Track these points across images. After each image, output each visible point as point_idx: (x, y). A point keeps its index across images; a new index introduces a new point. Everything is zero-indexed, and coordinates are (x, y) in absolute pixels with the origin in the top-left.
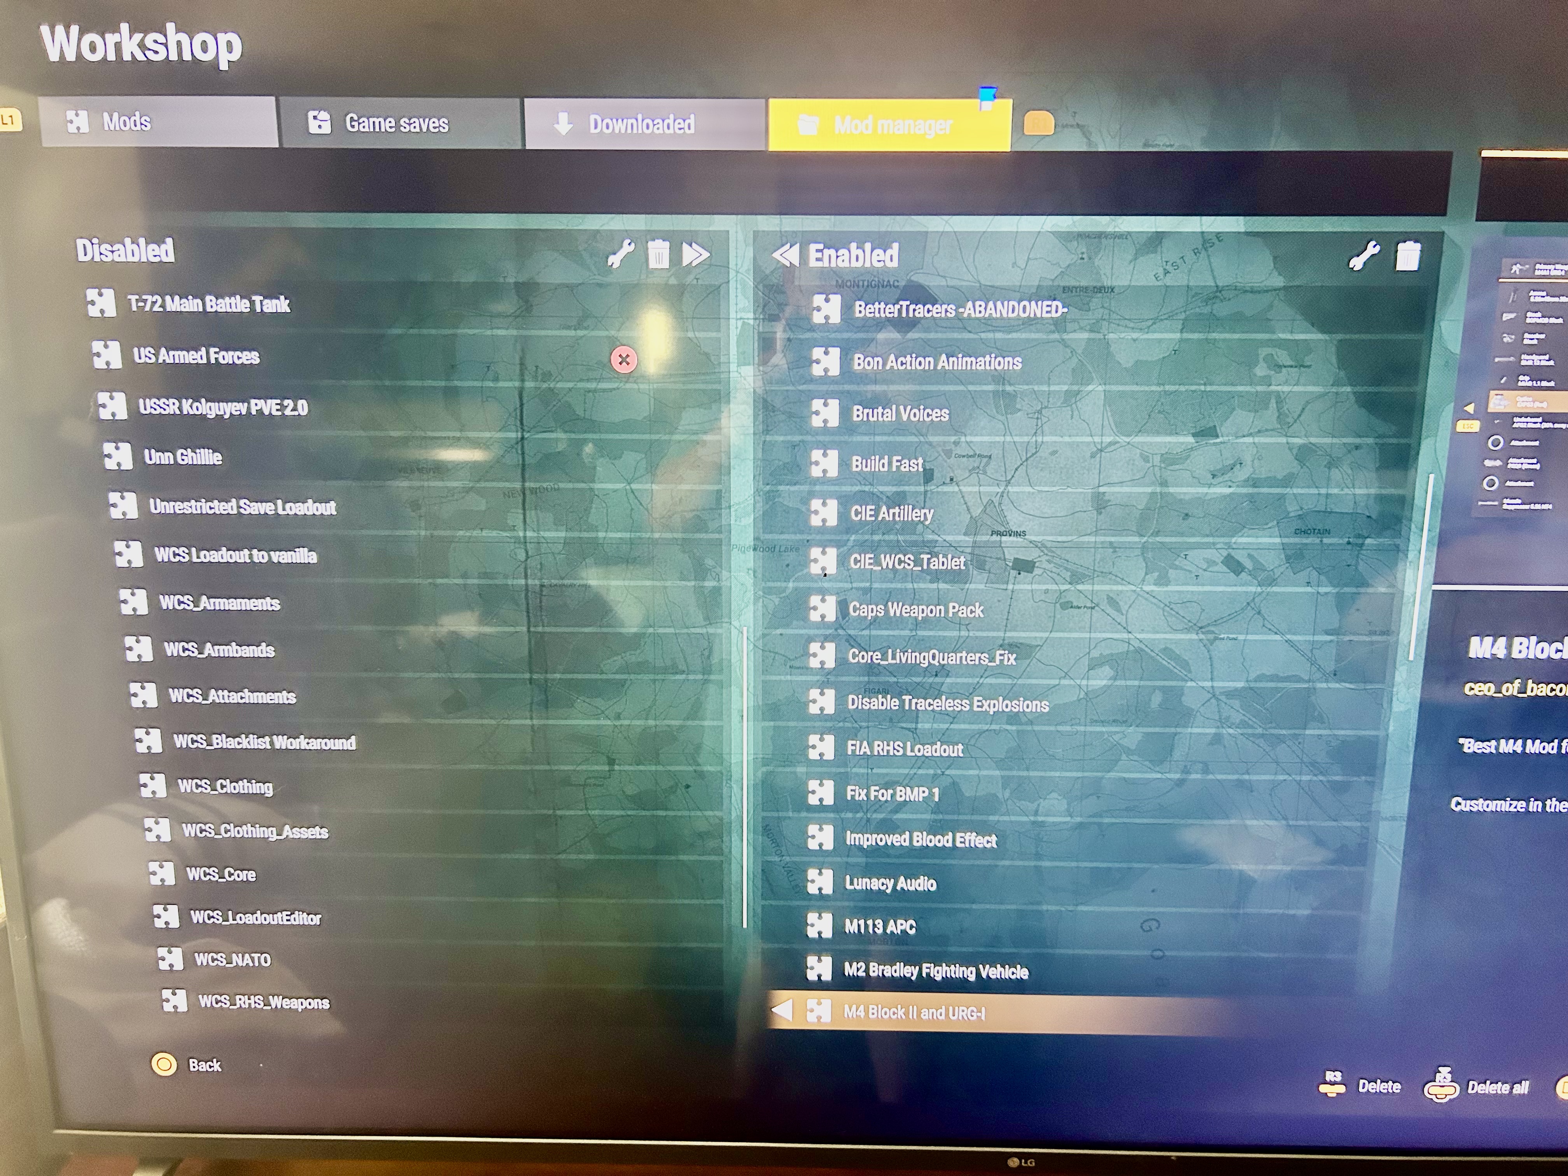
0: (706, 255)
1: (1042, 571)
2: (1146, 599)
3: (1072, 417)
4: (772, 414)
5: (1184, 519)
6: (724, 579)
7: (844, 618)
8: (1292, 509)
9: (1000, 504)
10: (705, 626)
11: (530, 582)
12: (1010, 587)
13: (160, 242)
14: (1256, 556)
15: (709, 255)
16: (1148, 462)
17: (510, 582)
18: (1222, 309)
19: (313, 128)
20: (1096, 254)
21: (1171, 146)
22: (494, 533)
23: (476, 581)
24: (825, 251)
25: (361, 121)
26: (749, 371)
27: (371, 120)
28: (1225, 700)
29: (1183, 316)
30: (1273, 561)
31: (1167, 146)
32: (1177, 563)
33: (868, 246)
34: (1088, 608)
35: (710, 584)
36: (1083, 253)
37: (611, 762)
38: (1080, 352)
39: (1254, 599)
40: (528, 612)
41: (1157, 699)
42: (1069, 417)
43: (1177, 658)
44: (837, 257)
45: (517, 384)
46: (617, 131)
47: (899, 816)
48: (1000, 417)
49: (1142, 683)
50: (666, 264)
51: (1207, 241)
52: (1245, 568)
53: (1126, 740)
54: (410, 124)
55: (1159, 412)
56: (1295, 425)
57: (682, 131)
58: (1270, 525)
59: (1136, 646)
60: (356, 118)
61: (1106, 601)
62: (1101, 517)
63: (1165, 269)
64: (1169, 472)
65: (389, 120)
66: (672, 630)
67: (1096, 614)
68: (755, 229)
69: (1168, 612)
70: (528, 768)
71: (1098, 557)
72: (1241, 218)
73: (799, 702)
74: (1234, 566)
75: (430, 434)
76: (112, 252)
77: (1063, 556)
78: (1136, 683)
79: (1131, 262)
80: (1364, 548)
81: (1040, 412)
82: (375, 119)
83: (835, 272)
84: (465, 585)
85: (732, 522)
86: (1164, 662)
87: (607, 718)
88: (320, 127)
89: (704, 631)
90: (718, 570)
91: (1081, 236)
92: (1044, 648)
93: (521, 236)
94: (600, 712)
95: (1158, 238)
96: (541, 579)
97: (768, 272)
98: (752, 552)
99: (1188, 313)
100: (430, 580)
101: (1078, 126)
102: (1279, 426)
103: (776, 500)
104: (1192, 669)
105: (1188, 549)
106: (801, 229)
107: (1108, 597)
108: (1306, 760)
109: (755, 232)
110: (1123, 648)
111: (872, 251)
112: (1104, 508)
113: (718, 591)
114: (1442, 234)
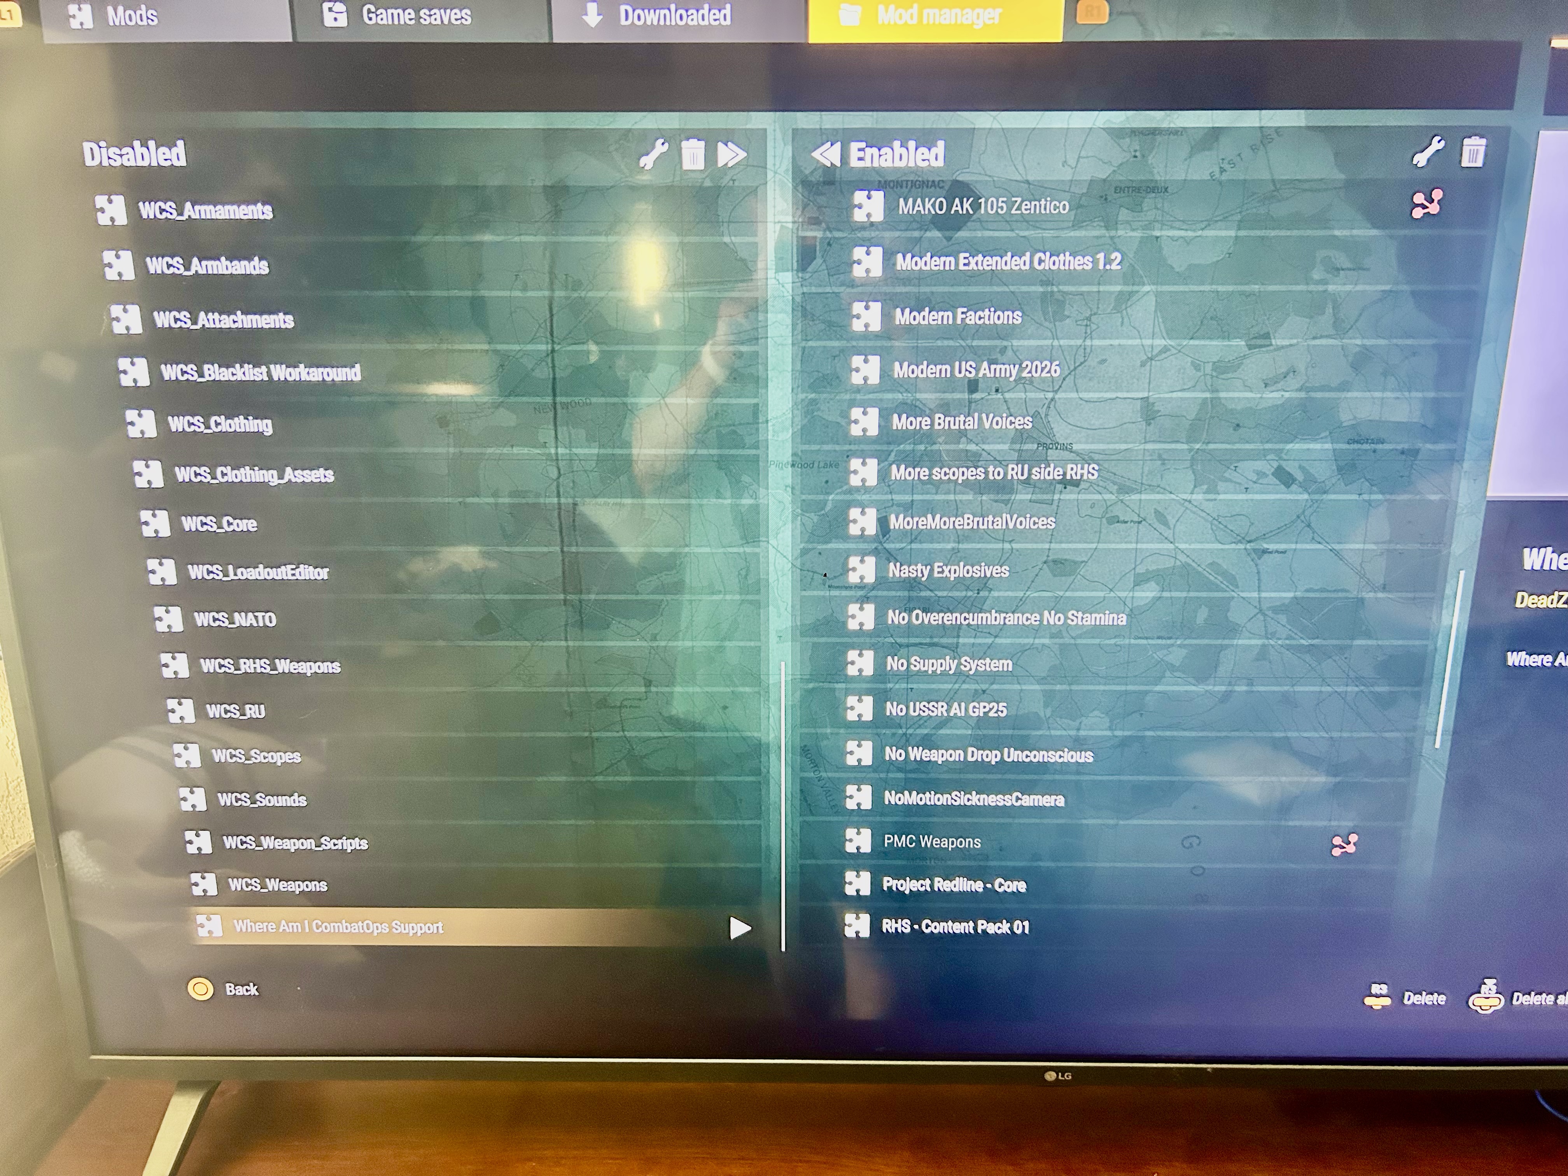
0: (743, 155)
1: (1088, 484)
2: (1194, 513)
3: (1122, 323)
4: (811, 323)
5: (1234, 430)
6: (761, 496)
7: (884, 536)
8: (1346, 419)
9: (1047, 415)
10: (742, 545)
11: (563, 500)
12: (1056, 500)
13: (171, 145)
14: (1308, 467)
15: (745, 154)
16: (1199, 370)
17: (542, 500)
18: (1280, 210)
19: (329, 21)
20: (1150, 151)
21: (1231, 35)
22: (526, 451)
23: (507, 500)
24: (867, 149)
25: (378, 12)
26: (787, 277)
27: (390, 11)
28: (1272, 615)
29: (1239, 217)
30: (1323, 471)
31: (1227, 34)
32: (1226, 475)
33: (912, 144)
34: (1135, 522)
35: (747, 501)
36: (1135, 151)
37: (648, 683)
38: (1131, 255)
39: (1304, 512)
40: (561, 532)
41: (1202, 615)
42: (1119, 323)
43: (1225, 574)
44: (880, 156)
45: (547, 293)
46: (649, 23)
47: (942, 732)
48: (1047, 324)
49: (1189, 594)
50: (701, 166)
51: (1265, 136)
52: (1296, 480)
54: (430, 16)
55: (1212, 318)
56: (1350, 331)
57: (717, 23)
58: (1323, 435)
59: (1183, 561)
60: (373, 9)
61: (1153, 514)
62: (1151, 428)
63: (1221, 168)
64: (1220, 381)
65: (407, 12)
66: (708, 550)
67: (1143, 528)
68: (794, 127)
69: (1216, 526)
70: (564, 690)
71: (1146, 469)
72: (1302, 111)
73: (838, 621)
74: (1285, 478)
75: (456, 347)
76: (121, 156)
77: (1110, 469)
78: (1183, 594)
79: (1186, 160)
80: (1419, 457)
81: (1089, 319)
82: (393, 11)
83: (878, 171)
84: (496, 504)
85: (770, 437)
86: (1212, 578)
87: (643, 639)
88: (336, 19)
89: (741, 550)
90: (755, 486)
91: (1134, 132)
92: (1089, 564)
93: (550, 135)
94: (635, 633)
95: (1215, 133)
96: (575, 497)
97: (807, 172)
98: (790, 469)
99: (1244, 213)
100: (460, 500)
101: (1134, 14)
102: (1334, 332)
103: (815, 413)
104: (1240, 584)
105: (1239, 461)
106: (841, 127)
107: (1156, 512)
108: (1352, 675)
109: (793, 130)
110: (1169, 563)
111: (916, 149)
112: (1153, 419)
113: (755, 509)
114: (1508, 129)
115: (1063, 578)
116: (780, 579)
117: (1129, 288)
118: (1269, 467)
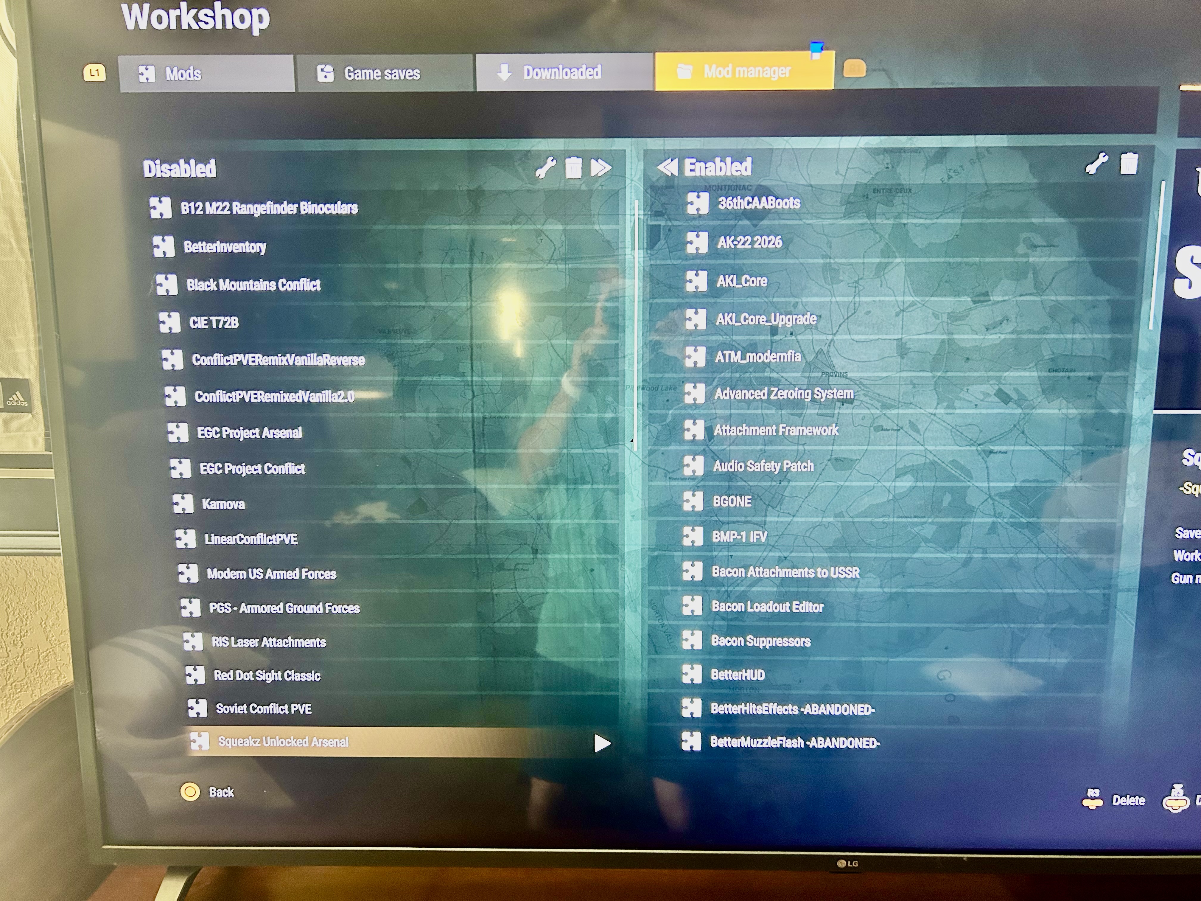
0: (609, 168)
1: (860, 402)
2: (938, 423)
3: (881, 285)
4: (656, 286)
5: (965, 362)
6: (620, 411)
7: (710, 441)
8: (1047, 354)
9: (828, 352)
10: (605, 448)
11: (476, 415)
12: (836, 414)
13: (206, 162)
14: (1020, 389)
15: (611, 168)
16: (938, 319)
17: (460, 415)
18: (992, 204)
19: (321, 78)
20: (898, 164)
21: (953, 83)
22: (449, 378)
23: (435, 415)
24: (697, 164)
25: (356, 72)
26: (640, 254)
27: (364, 71)
28: (998, 500)
29: (962, 210)
30: (1032, 393)
31: (950, 84)
32: (961, 395)
33: (729, 160)
34: (895, 430)
35: (609, 415)
36: (887, 164)
37: (535, 552)
38: (887, 236)
39: (1019, 422)
40: (473, 438)
41: (947, 499)
42: (879, 285)
43: (962, 468)
44: (706, 168)
45: (468, 266)
46: (544, 77)
47: (756, 589)
48: (827, 286)
49: (936, 484)
50: (579, 175)
51: (979, 153)
52: (1012, 399)
53: (924, 531)
54: (391, 74)
55: (946, 282)
56: (1048, 290)
57: (592, 77)
58: (1031, 365)
59: (931, 459)
60: (352, 70)
61: (908, 425)
62: (905, 361)
63: (949, 175)
64: (954, 327)
65: (375, 71)
66: (580, 451)
67: (901, 434)
68: (645, 148)
69: (955, 433)
70: (473, 556)
71: (902, 391)
72: (1005, 136)
73: (676, 505)
74: (1004, 398)
75: (402, 304)
76: (170, 170)
77: (875, 391)
78: (932, 484)
79: (923, 169)
80: (1103, 381)
81: (857, 282)
82: (366, 71)
83: (705, 179)
84: (427, 418)
85: (626, 368)
86: (953, 471)
87: (532, 518)
88: (326, 77)
89: (605, 451)
91: (886, 151)
92: (862, 461)
93: (472, 157)
94: (526, 513)
95: (943, 152)
96: (484, 412)
97: (654, 179)
98: (641, 391)
99: (966, 207)
100: (401, 414)
101: (884, 70)
102: (1035, 291)
103: (660, 351)
104: (973, 476)
105: (969, 385)
106: (678, 148)
107: (910, 422)
108: (1061, 545)
109: (645, 151)
110: (922, 460)
111: (732, 163)
112: (906, 354)
113: (615, 421)
114: (1153, 147)
115: (843, 472)
116: (633, 473)
117: (886, 260)
118: (992, 389)
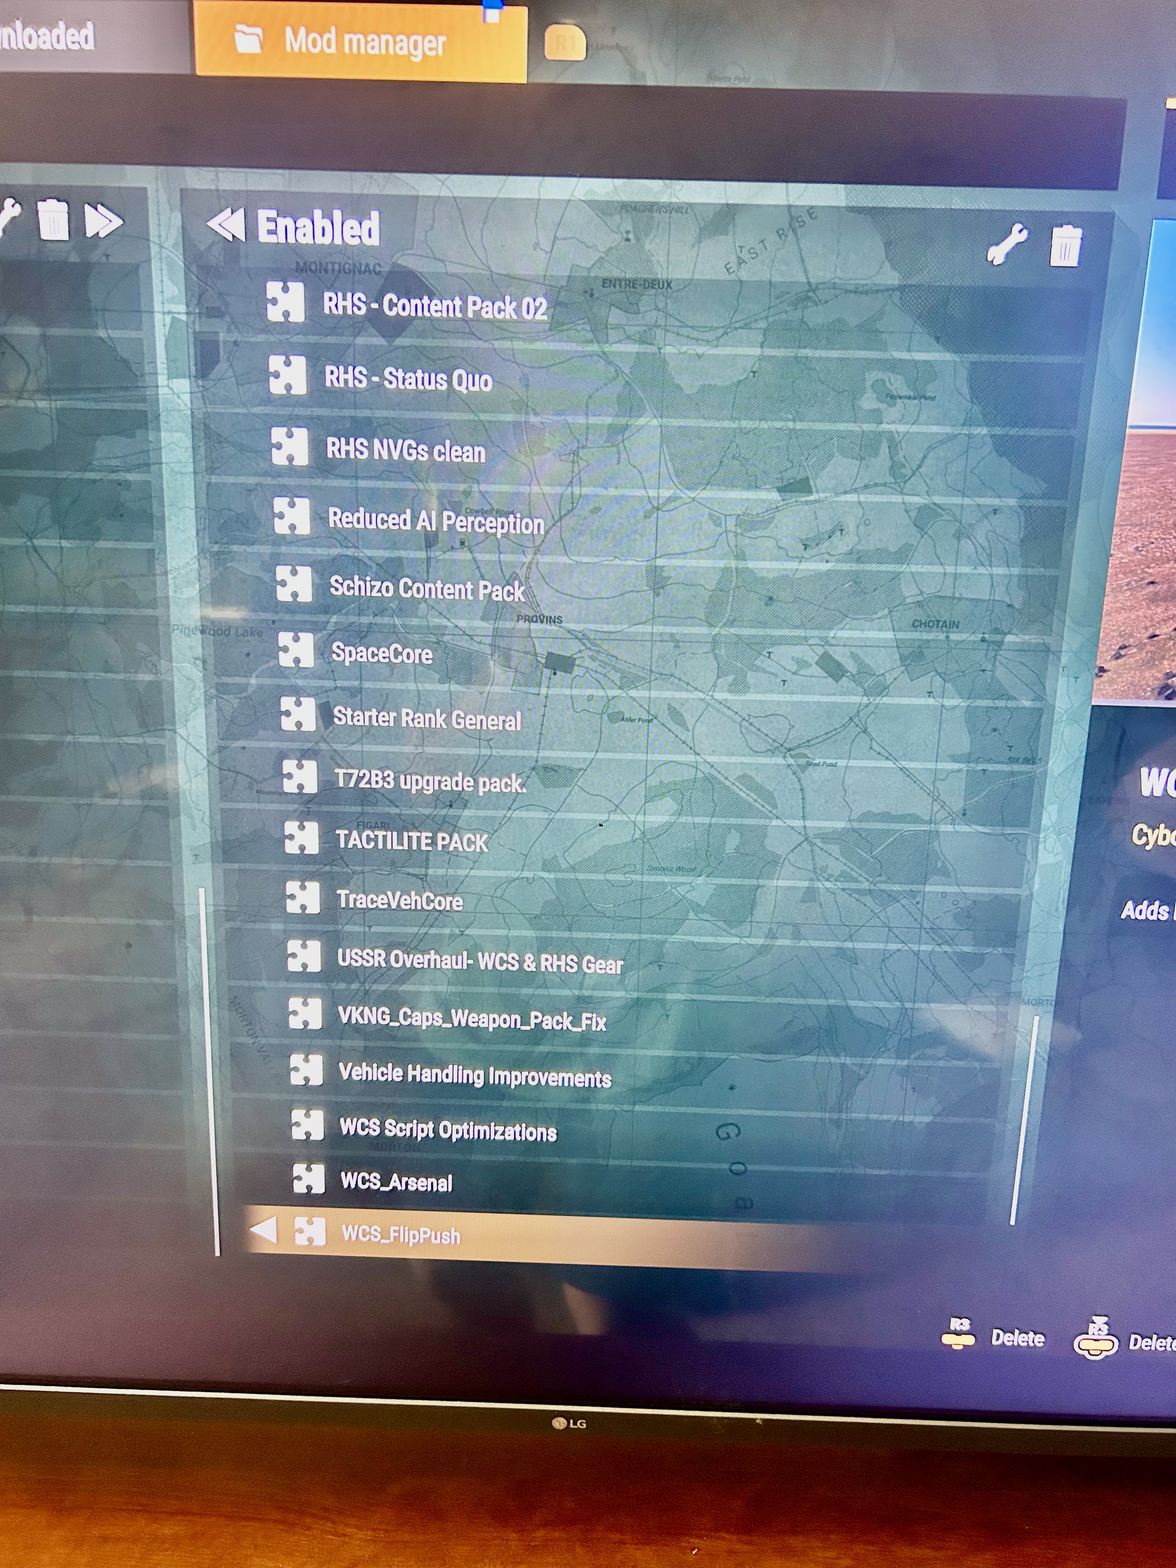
1: (584, 670)
2: (718, 711)
3: (619, 462)
4: (217, 445)
5: (767, 604)
6: (164, 671)
7: (327, 733)
8: (909, 592)
9: (527, 578)
10: (141, 735)
12: (544, 691)
14: (861, 655)
16: (720, 525)
18: (817, 316)
20: (647, 235)
21: (746, 80)
24: (279, 220)
26: (183, 385)
28: (820, 844)
29: (763, 324)
30: (884, 662)
31: (740, 80)
32: (758, 663)
33: (337, 215)
34: (644, 721)
36: (628, 232)
38: (627, 371)
39: (858, 712)
41: (733, 841)
42: (616, 461)
43: (758, 789)
44: (296, 228)
47: (404, 988)
49: (714, 820)
50: (64, 234)
51: (796, 219)
52: (847, 672)
53: (694, 893)
55: (734, 457)
56: (913, 480)
57: (77, 46)
58: (880, 614)
59: (706, 772)
61: (667, 712)
62: (659, 600)
63: (739, 258)
64: (747, 541)
66: (96, 739)
67: (654, 728)
68: (182, 186)
69: (747, 728)
71: (656, 653)
72: (843, 186)
73: (271, 838)
74: (832, 668)
77: (611, 652)
78: (707, 820)
79: (693, 246)
80: (1003, 647)
81: (575, 453)
83: (294, 251)
85: (171, 594)
86: (741, 794)
87: (19, 853)
89: (140, 741)
90: (154, 658)
91: (626, 207)
92: (589, 772)
95: (732, 215)
97: (202, 247)
98: (199, 636)
99: (771, 319)
101: (618, 47)
102: (893, 480)
103: (229, 565)
104: (778, 803)
105: (772, 645)
106: (244, 188)
107: (671, 708)
108: (927, 925)
109: (181, 190)
110: (689, 774)
111: (344, 220)
112: (662, 588)
113: (156, 687)
114: (1111, 216)
115: (557, 789)
116: (193, 780)
117: (622, 421)
118: (813, 654)
